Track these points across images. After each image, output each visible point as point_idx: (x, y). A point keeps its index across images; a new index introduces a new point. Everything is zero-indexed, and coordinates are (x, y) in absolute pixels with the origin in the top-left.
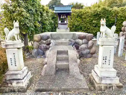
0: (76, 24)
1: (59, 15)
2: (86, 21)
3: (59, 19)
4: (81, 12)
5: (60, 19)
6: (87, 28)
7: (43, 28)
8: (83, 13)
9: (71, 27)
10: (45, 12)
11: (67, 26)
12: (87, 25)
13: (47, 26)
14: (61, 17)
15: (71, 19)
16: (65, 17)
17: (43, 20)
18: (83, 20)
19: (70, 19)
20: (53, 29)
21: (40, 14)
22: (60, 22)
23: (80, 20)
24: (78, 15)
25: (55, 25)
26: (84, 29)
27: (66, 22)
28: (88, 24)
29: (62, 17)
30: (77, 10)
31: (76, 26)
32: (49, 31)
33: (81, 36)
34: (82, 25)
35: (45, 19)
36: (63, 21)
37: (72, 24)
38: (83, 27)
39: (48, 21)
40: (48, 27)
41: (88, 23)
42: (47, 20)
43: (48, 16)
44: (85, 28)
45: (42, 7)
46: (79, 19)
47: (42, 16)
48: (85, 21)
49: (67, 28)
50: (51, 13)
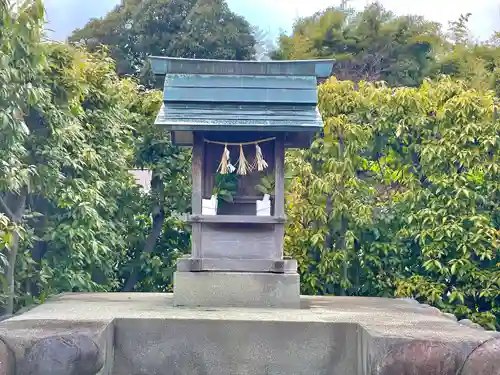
0: (363, 216)
1: (209, 143)
2: (463, 197)
3: (198, 179)
4: (408, 109)
5: (212, 179)
6: (476, 258)
7: (41, 250)
8: (423, 119)
9: (315, 239)
10: (75, 102)
11: (273, 248)
12: (468, 226)
13: (81, 231)
14: (226, 166)
15: (319, 167)
16: (262, 164)
17: (53, 181)
18: (425, 184)
19: (308, 167)
20: (144, 254)
21: (25, 129)
22: (209, 208)
23: (396, 175)
24: (376, 133)
25: (159, 218)
26: (444, 260)
27: (263, 208)
29: (234, 160)
30: (373, 92)
31: (365, 236)
32: (98, 279)
33: (419, 360)
34: (415, 221)
35: (68, 171)
36: (237, 197)
37: (320, 211)
38: (427, 251)
39: (100, 183)
40: (95, 244)
41: (481, 207)
42: (86, 177)
43: (96, 142)
44: (452, 253)
45: (44, 64)
46: (394, 166)
47: (40, 144)
48: (450, 190)
49: (279, 265)
50: (133, 109)
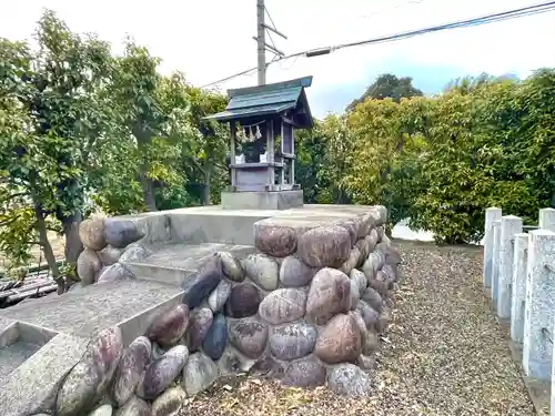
2: (451, 152)
4: (421, 108)
16: (259, 135)
22: (239, 160)
27: (263, 158)
28: (459, 165)
